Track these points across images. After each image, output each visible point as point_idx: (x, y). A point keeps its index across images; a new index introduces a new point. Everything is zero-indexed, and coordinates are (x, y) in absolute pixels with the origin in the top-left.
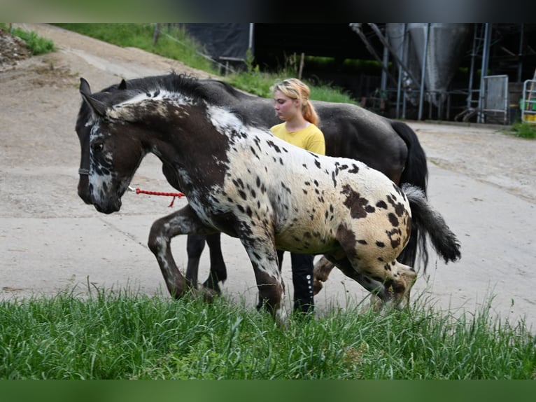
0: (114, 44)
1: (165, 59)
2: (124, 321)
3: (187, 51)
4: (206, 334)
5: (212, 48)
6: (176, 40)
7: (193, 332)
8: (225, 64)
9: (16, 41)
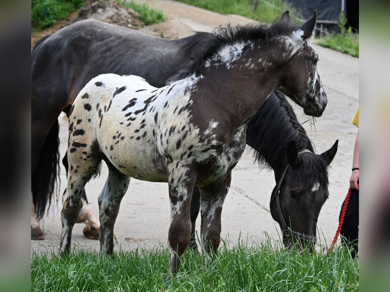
0: (218, 12)
2: (238, 272)
4: (314, 284)
5: (307, 13)
6: (273, 6)
7: (302, 282)
8: (319, 27)
9: (130, 13)
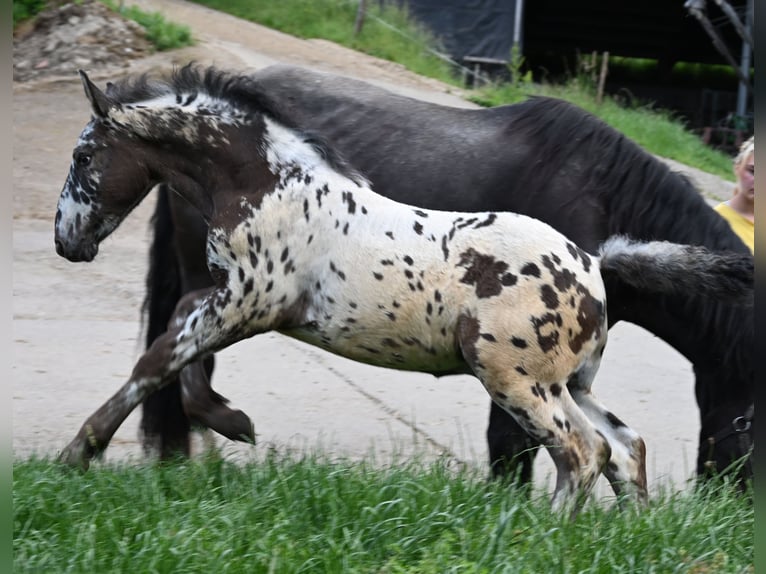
0: (290, 33)
1: (374, 59)
2: (311, 502)
3: (412, 47)
4: (449, 527)
5: (453, 42)
6: (392, 27)
7: (427, 523)
8: (472, 69)
9: (130, 28)
